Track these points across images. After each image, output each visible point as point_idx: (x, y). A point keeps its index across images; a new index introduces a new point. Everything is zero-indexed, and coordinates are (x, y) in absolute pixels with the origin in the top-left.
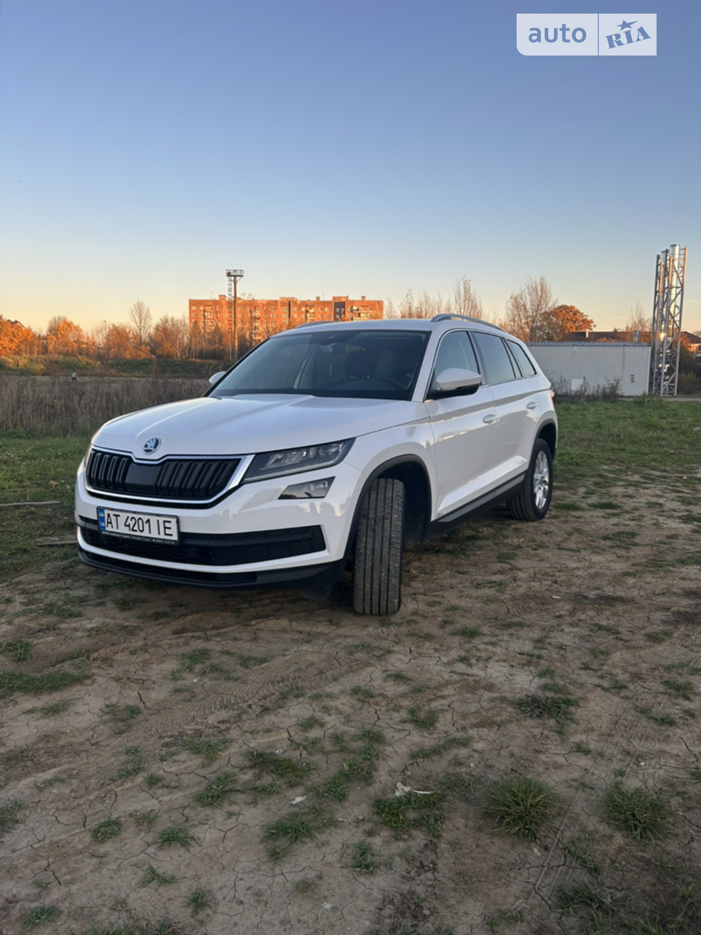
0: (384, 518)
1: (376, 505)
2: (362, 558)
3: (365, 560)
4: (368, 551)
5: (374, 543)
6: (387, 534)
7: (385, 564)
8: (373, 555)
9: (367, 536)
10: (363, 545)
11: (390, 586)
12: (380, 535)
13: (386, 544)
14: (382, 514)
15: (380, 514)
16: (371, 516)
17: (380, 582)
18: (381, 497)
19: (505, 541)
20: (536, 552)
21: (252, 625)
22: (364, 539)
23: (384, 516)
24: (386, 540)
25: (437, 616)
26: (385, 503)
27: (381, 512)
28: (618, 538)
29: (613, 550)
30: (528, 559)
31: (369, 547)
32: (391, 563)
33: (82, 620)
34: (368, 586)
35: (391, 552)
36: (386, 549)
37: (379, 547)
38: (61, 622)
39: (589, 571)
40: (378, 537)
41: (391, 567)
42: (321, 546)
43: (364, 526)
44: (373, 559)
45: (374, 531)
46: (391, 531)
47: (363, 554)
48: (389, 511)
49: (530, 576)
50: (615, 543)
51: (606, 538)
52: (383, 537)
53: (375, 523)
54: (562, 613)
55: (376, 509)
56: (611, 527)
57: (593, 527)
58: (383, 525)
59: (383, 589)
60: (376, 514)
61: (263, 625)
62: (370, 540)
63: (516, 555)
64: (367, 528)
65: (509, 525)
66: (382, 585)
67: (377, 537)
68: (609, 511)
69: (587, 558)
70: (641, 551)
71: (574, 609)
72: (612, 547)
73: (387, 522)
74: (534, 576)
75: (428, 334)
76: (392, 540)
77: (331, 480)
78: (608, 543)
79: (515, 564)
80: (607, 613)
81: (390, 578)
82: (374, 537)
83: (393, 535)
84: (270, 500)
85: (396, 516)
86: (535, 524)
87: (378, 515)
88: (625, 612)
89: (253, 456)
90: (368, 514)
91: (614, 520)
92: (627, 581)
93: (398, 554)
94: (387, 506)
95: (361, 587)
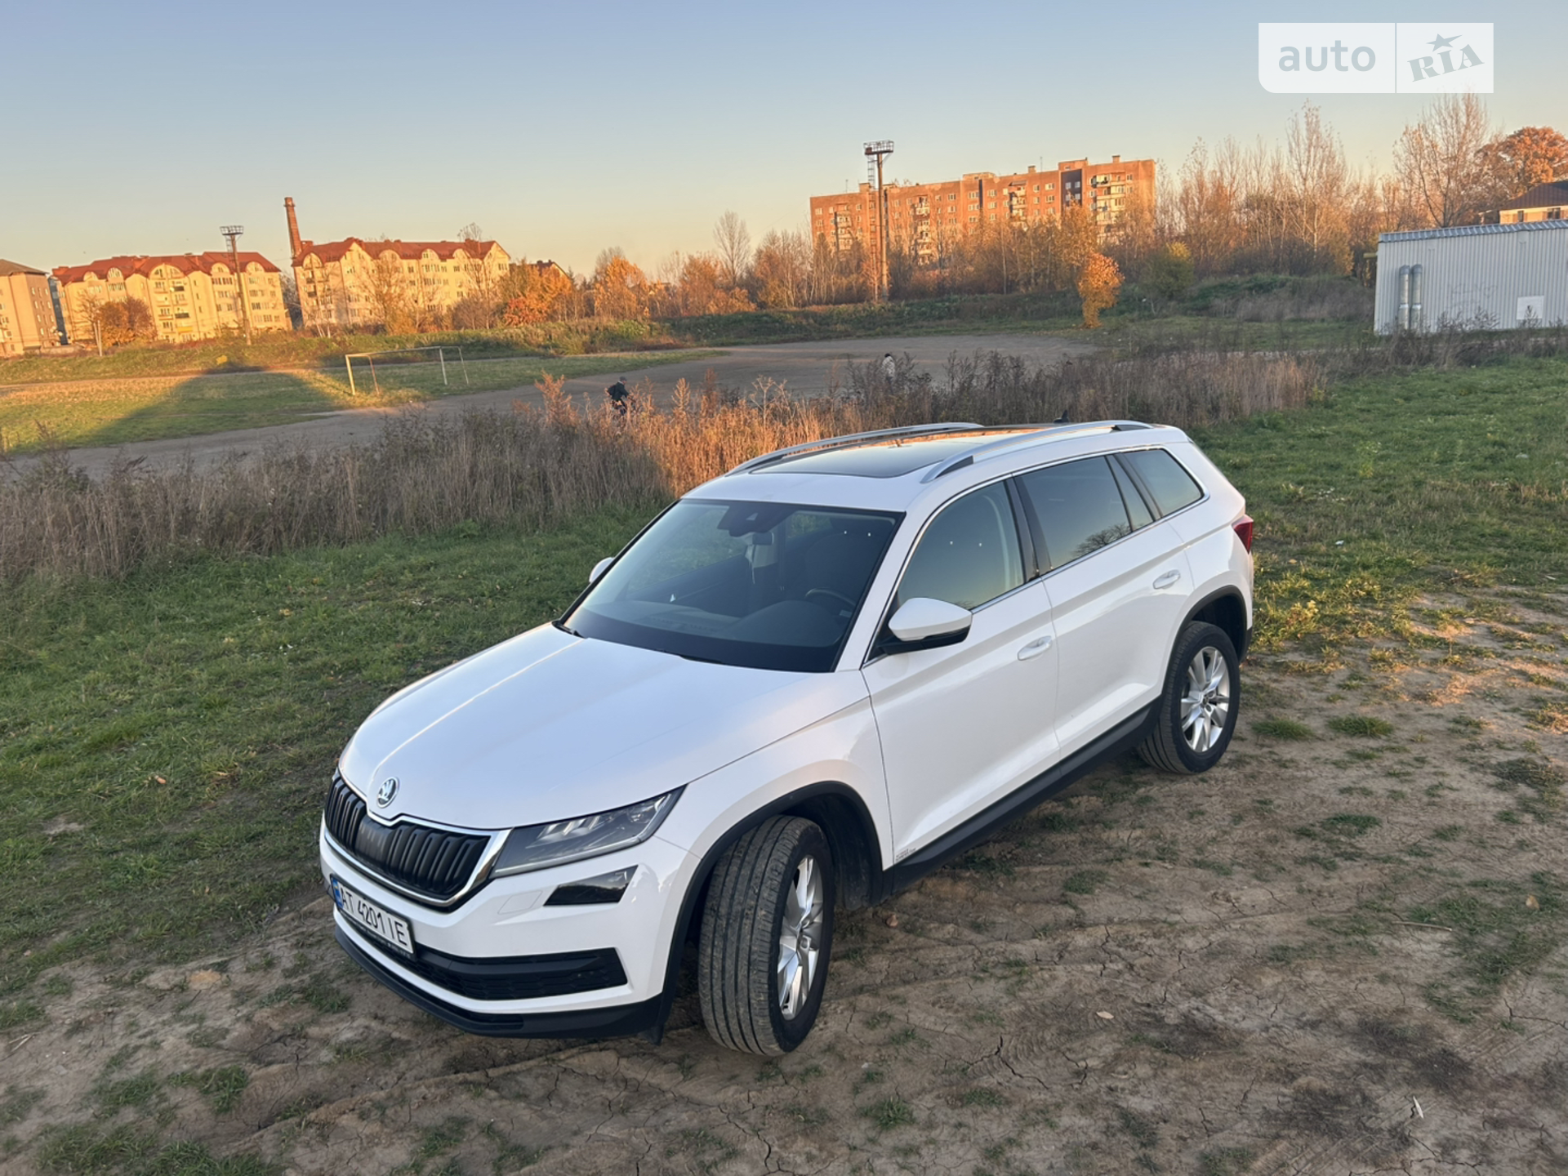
0: (743, 916)
1: (734, 889)
2: (707, 982)
3: (712, 986)
4: (715, 972)
5: (724, 959)
6: (744, 946)
7: (743, 994)
8: (723, 979)
9: (713, 946)
10: (708, 960)
11: (755, 1028)
12: (735, 945)
13: (743, 963)
14: (740, 908)
15: (737, 908)
16: (723, 911)
17: (739, 1020)
18: (746, 872)
19: (1104, 836)
20: (1146, 870)
21: (560, 1061)
22: (709, 950)
23: (743, 910)
24: (743, 955)
25: (864, 1060)
26: (749, 887)
27: (739, 903)
28: (1328, 834)
29: (1300, 871)
30: (1122, 891)
31: (717, 965)
32: (753, 995)
33: (342, 1020)
34: (722, 1025)
35: (752, 978)
36: (742, 972)
37: (733, 967)
38: (314, 1022)
39: (1212, 938)
40: (731, 950)
41: (752, 1001)
42: (619, 978)
43: (711, 929)
44: (723, 985)
45: (725, 938)
46: (751, 940)
47: (708, 976)
48: (753, 903)
49: (1095, 946)
50: (1315, 848)
51: (1304, 833)
52: (738, 949)
53: (728, 924)
54: (1092, 1063)
55: (733, 896)
56: (1335, 796)
57: (1299, 795)
58: (740, 929)
59: (747, 1030)
60: (731, 906)
61: (575, 1061)
62: (718, 954)
63: (1101, 877)
64: (714, 933)
65: (1137, 786)
66: (743, 1025)
67: (728, 950)
68: (1361, 744)
69: (1233, 894)
70: (1356, 875)
71: (1117, 1057)
72: (1301, 861)
73: (747, 922)
74: (1103, 947)
75: (900, 517)
76: (754, 957)
77: (632, 870)
78: (1302, 847)
79: (1085, 908)
80: (1173, 1073)
81: (754, 1018)
82: (724, 950)
83: (754, 948)
84: (531, 908)
85: (763, 912)
86: (1185, 786)
87: (734, 910)
88: (1207, 1075)
89: (508, 831)
90: (719, 906)
91: (1352, 775)
92: (1263, 980)
93: (765, 980)
94: (751, 892)
95: (713, 1023)
